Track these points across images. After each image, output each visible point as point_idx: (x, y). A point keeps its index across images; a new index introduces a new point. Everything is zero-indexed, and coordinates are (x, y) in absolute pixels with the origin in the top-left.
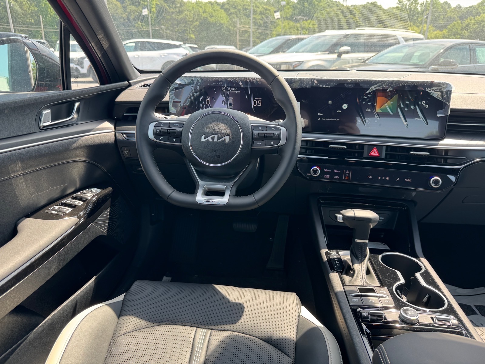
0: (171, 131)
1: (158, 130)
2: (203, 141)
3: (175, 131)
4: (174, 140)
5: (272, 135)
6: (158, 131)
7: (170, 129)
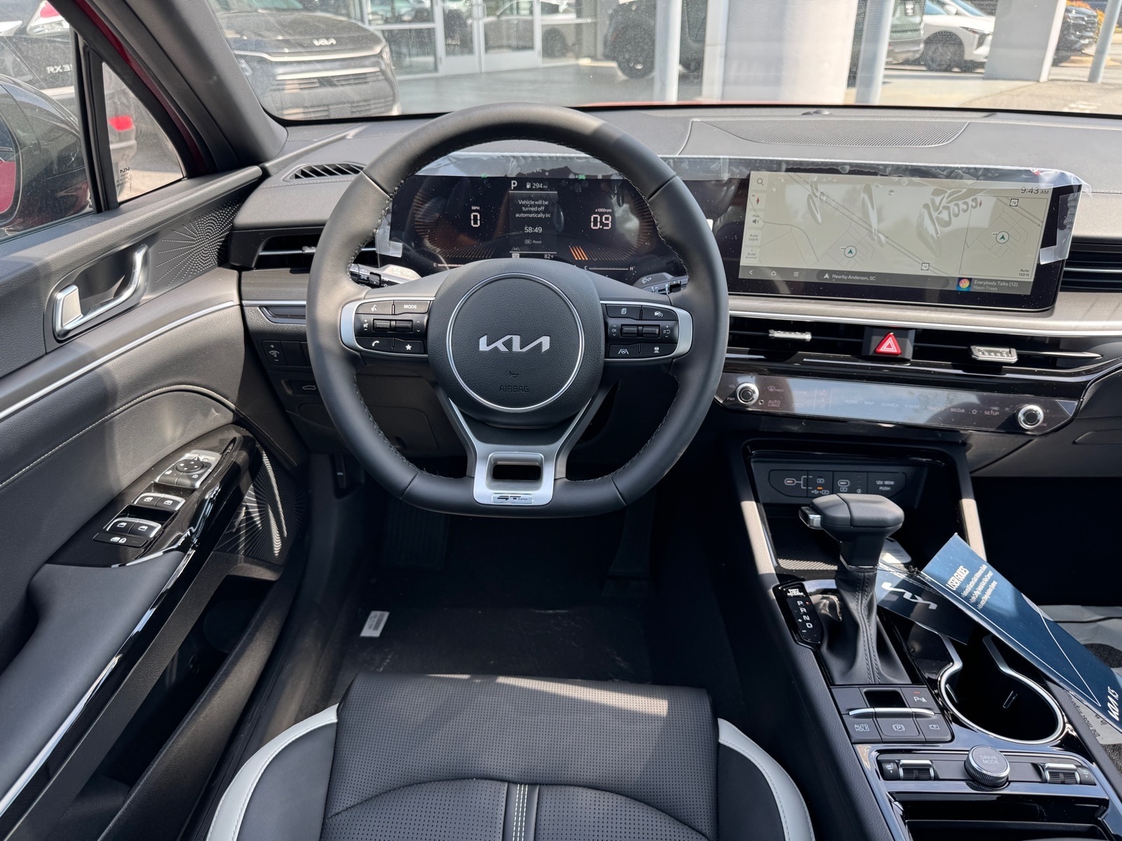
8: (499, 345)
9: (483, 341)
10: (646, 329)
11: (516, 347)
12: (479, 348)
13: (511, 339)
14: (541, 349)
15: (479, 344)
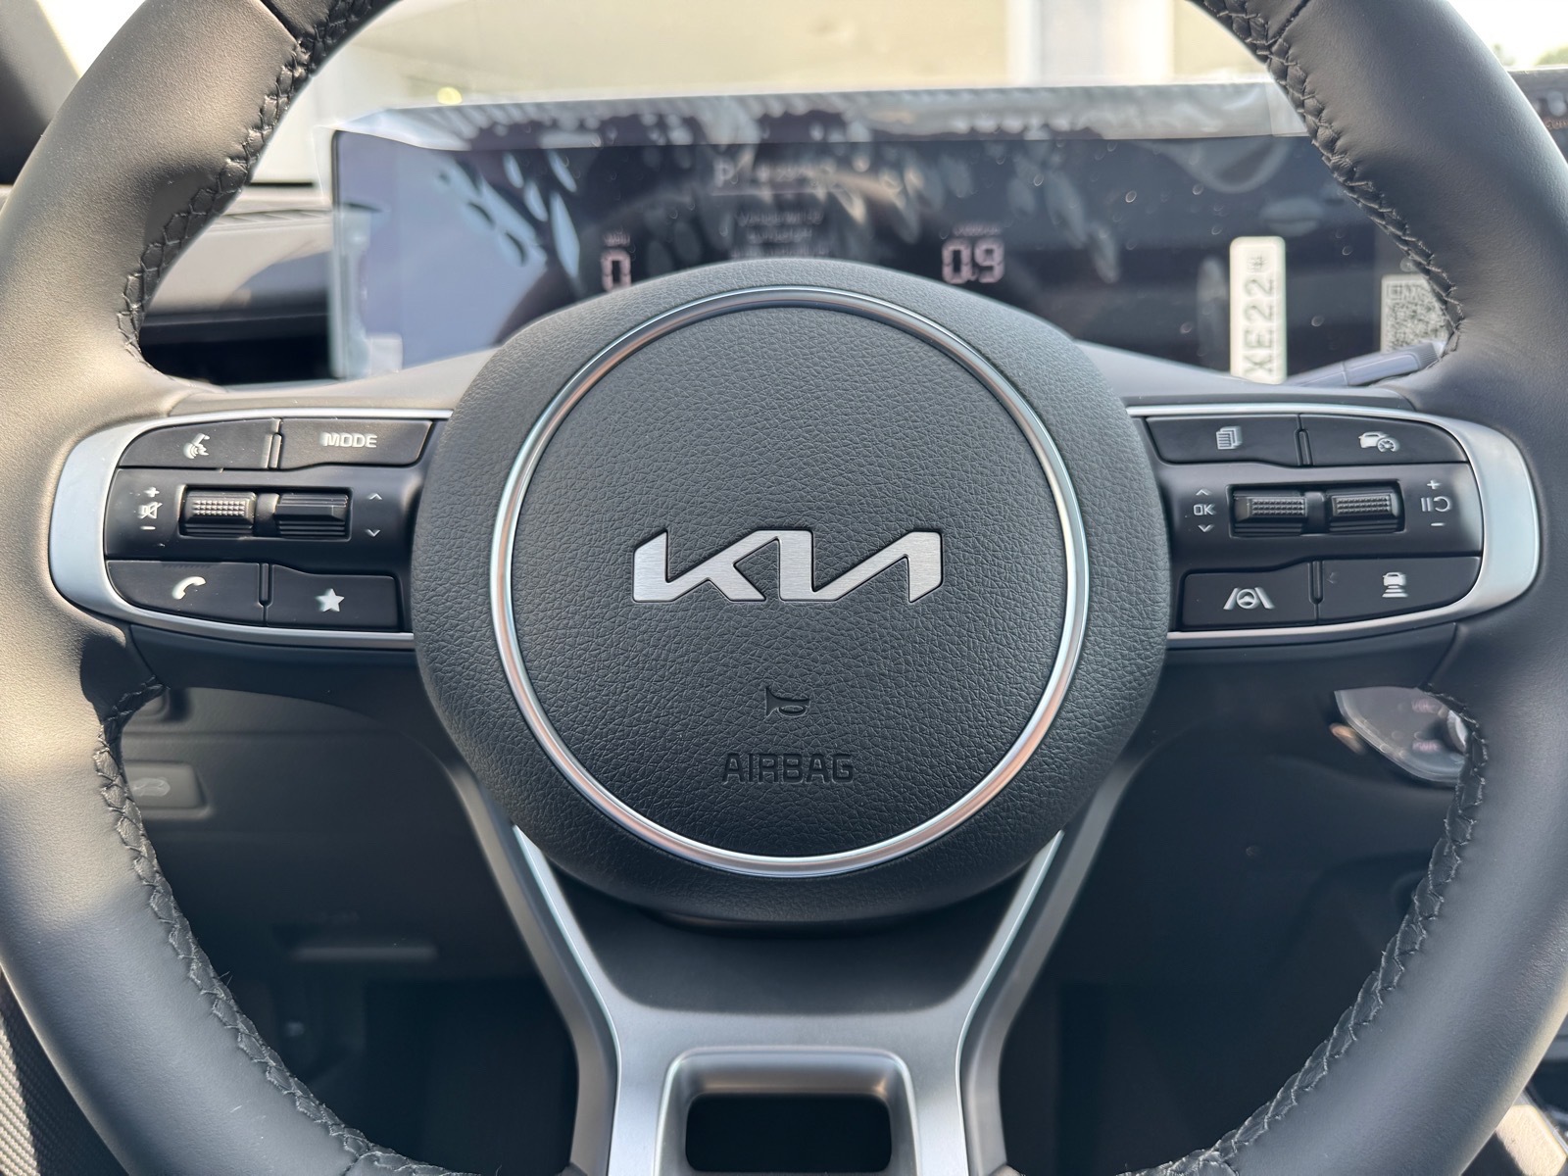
0: (291, 501)
1: (147, 500)
2: (650, 606)
3: (335, 506)
4: (331, 601)
5: (1394, 508)
6: (148, 511)
7: (280, 490)
8: (722, 572)
9: (650, 559)
10: (1343, 500)
11: (795, 581)
12: (630, 591)
13: (773, 547)
14: (904, 588)
15: (630, 573)
